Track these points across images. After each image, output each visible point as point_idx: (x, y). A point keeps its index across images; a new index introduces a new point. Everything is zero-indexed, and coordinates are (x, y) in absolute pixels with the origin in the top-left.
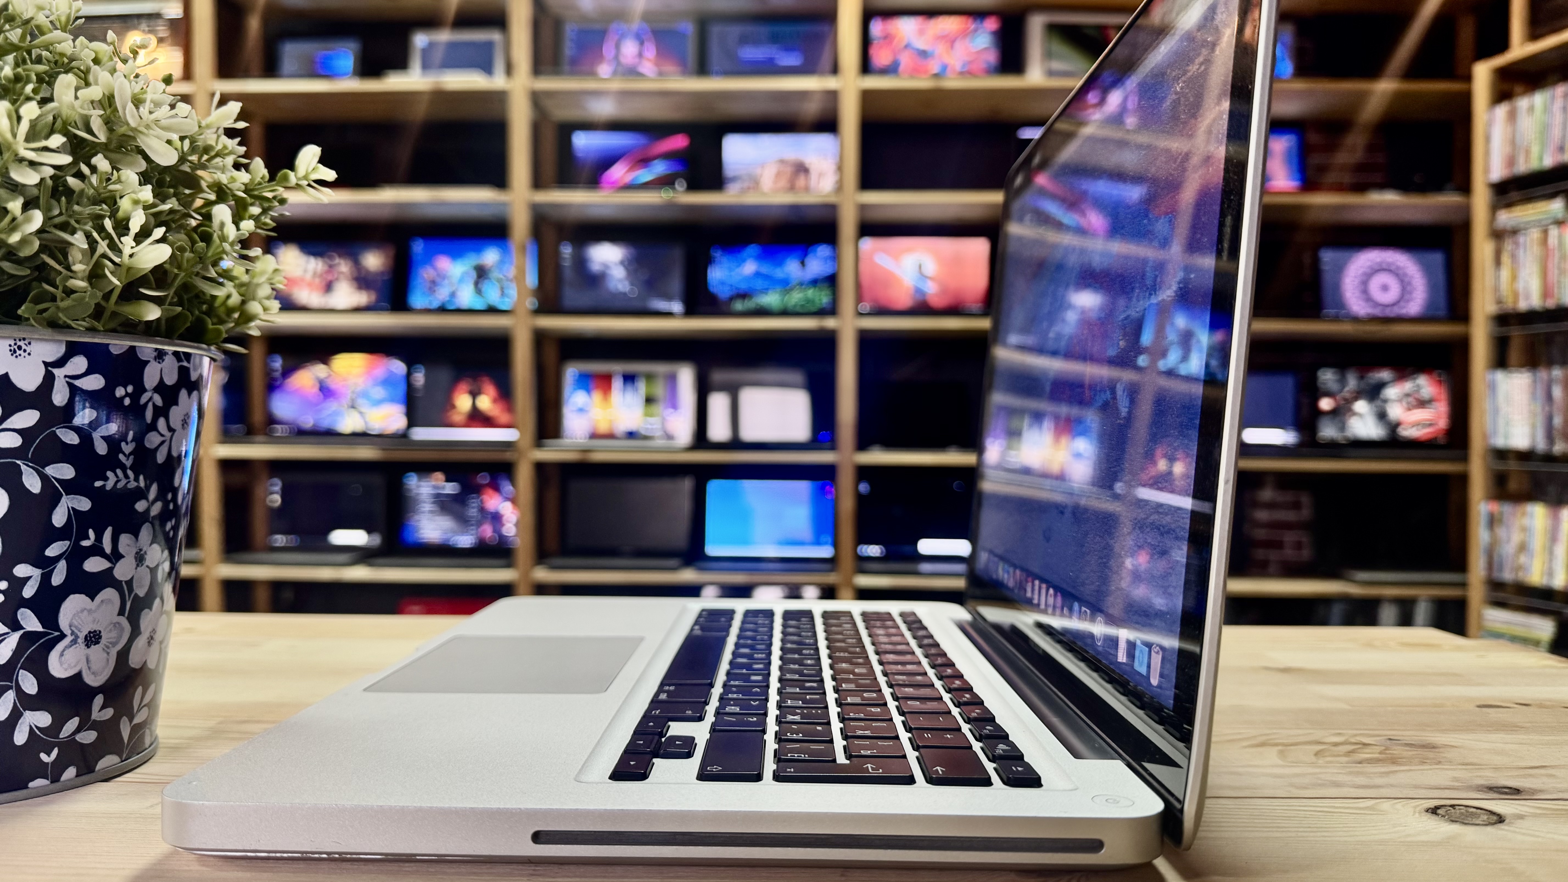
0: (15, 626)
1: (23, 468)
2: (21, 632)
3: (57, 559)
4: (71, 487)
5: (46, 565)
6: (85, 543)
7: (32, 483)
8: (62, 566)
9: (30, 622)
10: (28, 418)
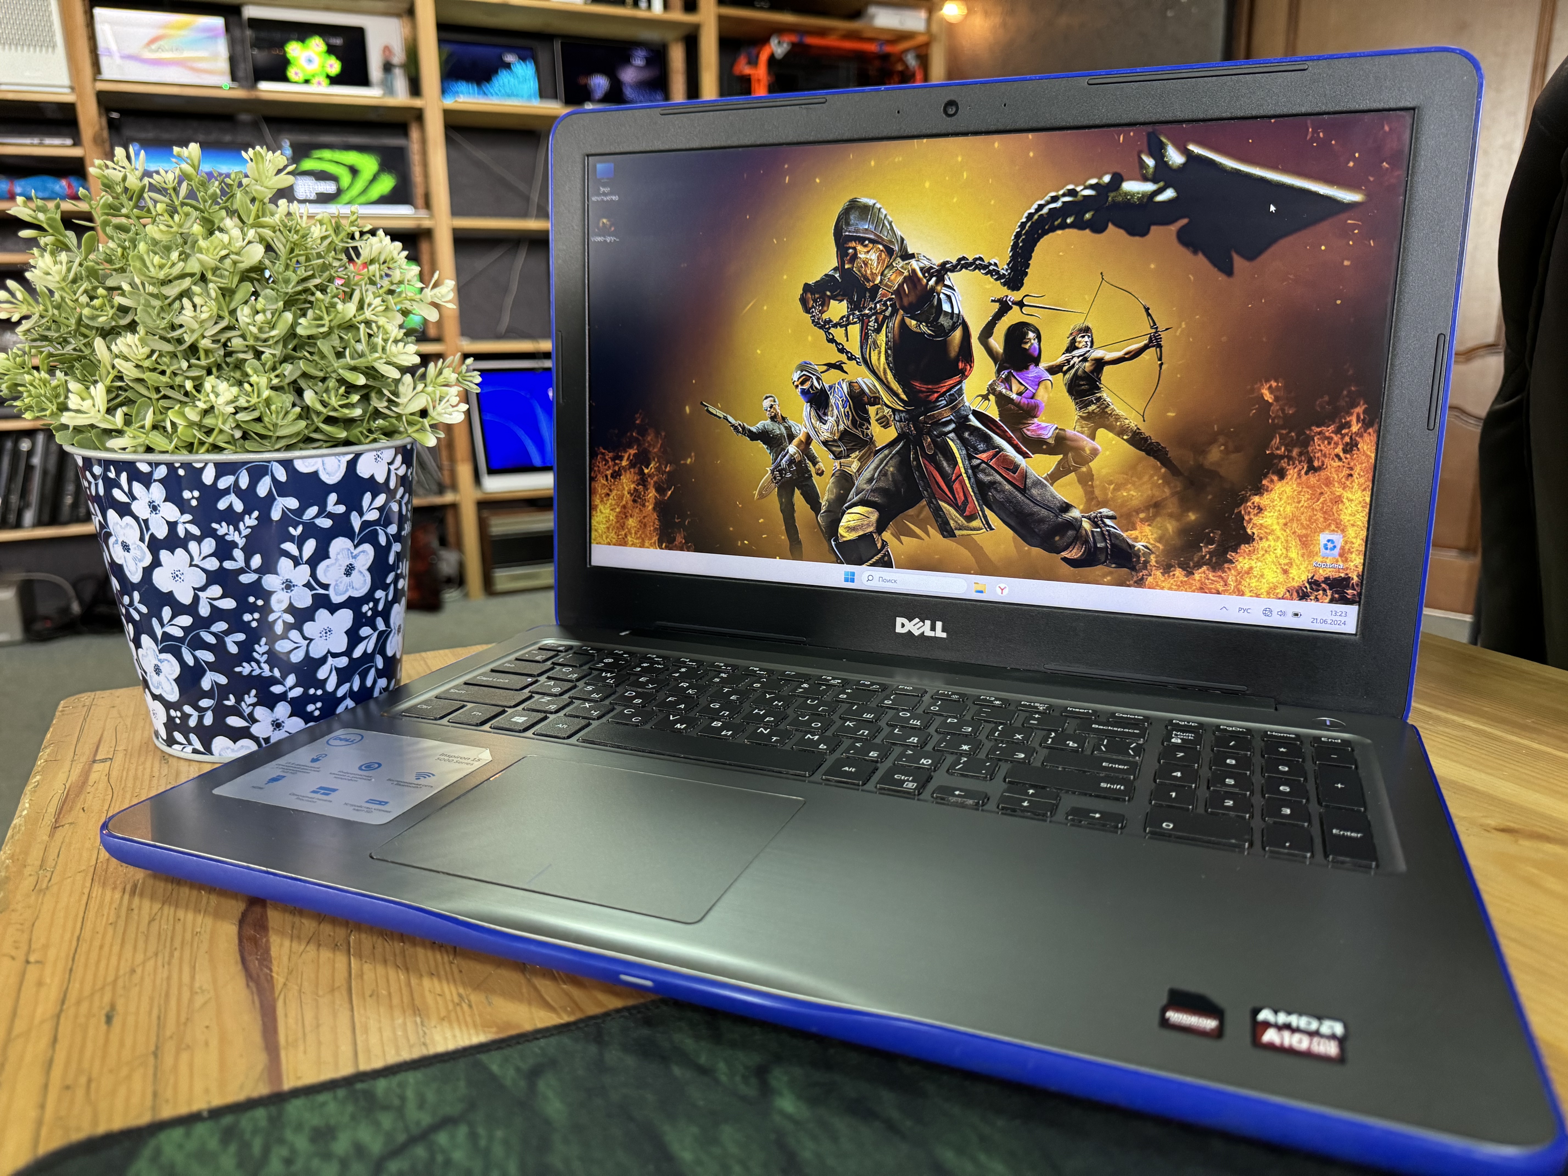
0: (374, 628)
1: (380, 531)
2: (377, 632)
3: (389, 584)
4: (397, 537)
5: (385, 588)
6: (399, 572)
7: (383, 540)
8: (392, 587)
9: (380, 624)
10: (381, 499)
